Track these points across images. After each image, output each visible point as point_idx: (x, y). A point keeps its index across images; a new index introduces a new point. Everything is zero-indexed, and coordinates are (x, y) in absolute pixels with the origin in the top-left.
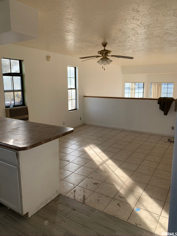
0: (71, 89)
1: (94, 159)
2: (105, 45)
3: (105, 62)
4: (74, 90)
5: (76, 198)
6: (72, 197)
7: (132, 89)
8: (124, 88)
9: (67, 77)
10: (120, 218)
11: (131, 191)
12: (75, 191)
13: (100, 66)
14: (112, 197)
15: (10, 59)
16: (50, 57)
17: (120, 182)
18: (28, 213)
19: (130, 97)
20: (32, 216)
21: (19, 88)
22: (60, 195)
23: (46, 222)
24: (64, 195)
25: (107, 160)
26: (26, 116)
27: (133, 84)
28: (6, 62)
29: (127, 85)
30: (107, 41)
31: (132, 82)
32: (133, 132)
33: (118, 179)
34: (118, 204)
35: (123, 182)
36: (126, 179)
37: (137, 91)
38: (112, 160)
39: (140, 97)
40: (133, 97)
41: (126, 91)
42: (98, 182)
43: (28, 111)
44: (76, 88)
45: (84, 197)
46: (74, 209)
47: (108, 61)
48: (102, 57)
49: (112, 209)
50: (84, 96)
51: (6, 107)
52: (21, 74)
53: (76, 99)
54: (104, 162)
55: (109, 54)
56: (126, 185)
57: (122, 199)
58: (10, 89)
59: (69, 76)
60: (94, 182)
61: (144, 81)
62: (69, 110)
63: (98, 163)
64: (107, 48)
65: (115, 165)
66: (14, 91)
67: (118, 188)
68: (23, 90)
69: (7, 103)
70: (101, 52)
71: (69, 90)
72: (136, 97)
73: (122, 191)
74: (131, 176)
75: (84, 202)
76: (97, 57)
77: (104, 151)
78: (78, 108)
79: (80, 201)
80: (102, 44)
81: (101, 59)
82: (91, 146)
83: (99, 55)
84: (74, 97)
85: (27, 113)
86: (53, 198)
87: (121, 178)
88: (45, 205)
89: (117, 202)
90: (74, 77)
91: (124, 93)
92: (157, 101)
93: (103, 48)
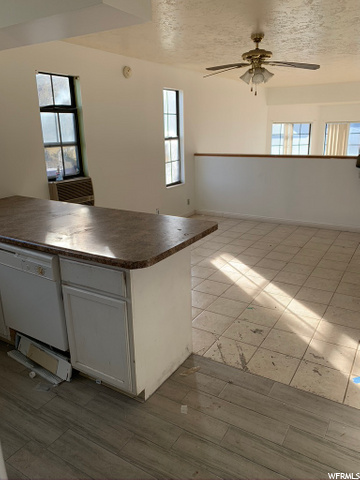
0: (170, 139)
1: (237, 283)
2: (257, 39)
3: (259, 78)
4: (176, 142)
5: (228, 361)
6: (218, 358)
7: (287, 138)
8: (270, 136)
9: (163, 114)
10: (327, 396)
11: (332, 343)
12: (219, 347)
13: (245, 86)
14: (300, 356)
15: (51, 75)
16: (129, 70)
17: (307, 327)
18: (143, 392)
19: (281, 154)
20: (150, 397)
21: (71, 138)
22: (192, 354)
23: (184, 408)
24: (199, 354)
25: (265, 285)
26: (89, 198)
27: (290, 126)
28: (43, 80)
29: (277, 129)
30: (265, 29)
31: (287, 123)
32: (300, 226)
33: (299, 321)
34: (315, 371)
35: (313, 328)
36: (315, 321)
37: (296, 141)
38: (275, 284)
39: (301, 154)
40: (288, 154)
41: (275, 141)
42: (260, 328)
43: (92, 188)
44: (178, 138)
45: (242, 357)
46: (230, 383)
47: (265, 74)
48: (250, 67)
49: (305, 380)
50: (196, 155)
51: (50, 180)
52: (72, 108)
53: (179, 160)
54: (261, 288)
55: (267, 59)
56: (319, 333)
57: (318, 360)
58: (54, 140)
59: (165, 112)
60: (254, 329)
61: (311, 121)
62: (168, 183)
63: (249, 291)
64: (262, 46)
65: (285, 294)
66: (61, 145)
67: (306, 339)
68: (79, 143)
69: (51, 169)
70: (249, 56)
71: (167, 142)
72: (295, 152)
73: (314, 345)
74: (323, 315)
75: (245, 368)
76: (240, 66)
77: (253, 266)
78: (183, 179)
79: (236, 366)
80: (252, 37)
81: (250, 71)
82: (224, 256)
83: (246, 62)
84: (175, 157)
85: (91, 193)
86: (182, 362)
87: (305, 319)
88: (170, 374)
89: (313, 367)
90: (175, 112)
91: (269, 146)
92: (355, 161)
93: (252, 46)
